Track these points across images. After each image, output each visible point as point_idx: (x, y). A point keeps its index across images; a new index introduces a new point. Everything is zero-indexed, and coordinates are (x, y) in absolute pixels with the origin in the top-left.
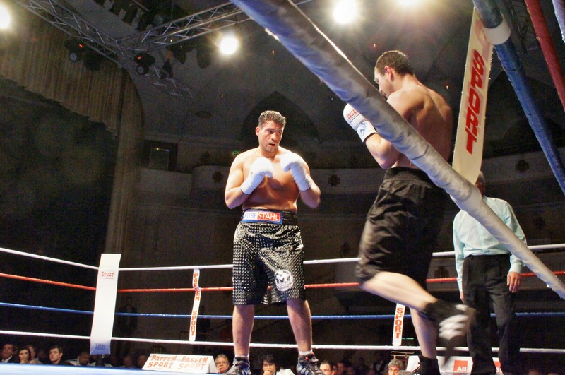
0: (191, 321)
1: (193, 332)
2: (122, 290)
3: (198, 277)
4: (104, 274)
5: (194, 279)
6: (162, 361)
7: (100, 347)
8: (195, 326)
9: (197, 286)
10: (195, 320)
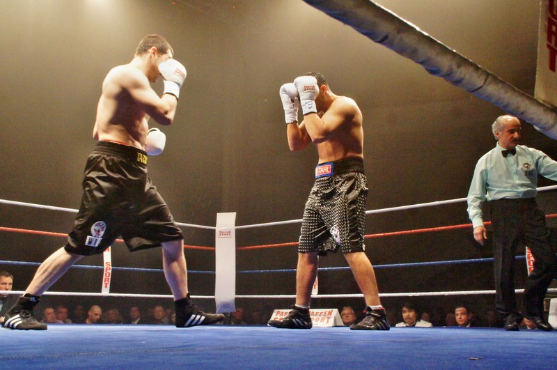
2: (240, 248)
4: (221, 233)
7: (225, 305)
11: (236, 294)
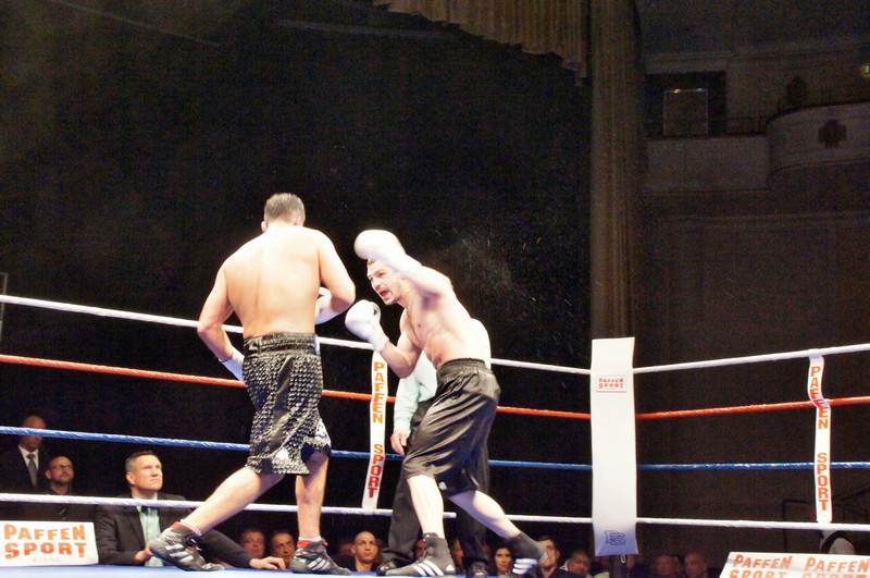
0: (816, 476)
1: (824, 502)
2: (646, 415)
3: (819, 376)
4: (603, 382)
5: (810, 379)
6: (758, 568)
7: (615, 538)
8: (828, 487)
9: (819, 395)
10: (827, 473)
11: (638, 516)
